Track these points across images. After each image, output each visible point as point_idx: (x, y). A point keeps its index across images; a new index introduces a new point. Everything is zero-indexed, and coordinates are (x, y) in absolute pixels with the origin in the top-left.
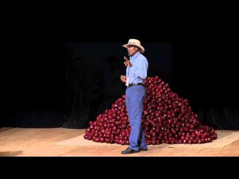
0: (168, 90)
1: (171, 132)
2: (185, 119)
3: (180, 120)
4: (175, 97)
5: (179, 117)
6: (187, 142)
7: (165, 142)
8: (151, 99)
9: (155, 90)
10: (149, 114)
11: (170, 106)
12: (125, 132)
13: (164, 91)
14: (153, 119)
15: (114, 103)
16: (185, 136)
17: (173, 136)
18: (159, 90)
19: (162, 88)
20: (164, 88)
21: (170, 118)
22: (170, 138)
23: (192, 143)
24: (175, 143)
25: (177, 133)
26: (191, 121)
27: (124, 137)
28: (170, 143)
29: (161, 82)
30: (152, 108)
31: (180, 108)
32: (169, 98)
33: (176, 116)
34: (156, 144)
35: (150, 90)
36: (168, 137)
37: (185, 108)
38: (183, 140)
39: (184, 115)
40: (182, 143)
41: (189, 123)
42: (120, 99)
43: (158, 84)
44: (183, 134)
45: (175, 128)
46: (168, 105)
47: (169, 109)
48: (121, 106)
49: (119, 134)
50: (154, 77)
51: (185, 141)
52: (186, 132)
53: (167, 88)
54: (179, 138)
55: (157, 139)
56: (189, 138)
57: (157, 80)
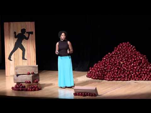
0: (135, 50)
1: (136, 74)
2: (144, 66)
3: (141, 67)
4: (139, 54)
5: (141, 65)
6: (145, 80)
7: (132, 80)
8: (125, 55)
9: (127, 50)
10: (123, 63)
11: (136, 59)
12: (110, 73)
13: (132, 50)
14: (125, 67)
15: (103, 57)
16: (144, 76)
17: (137, 76)
18: (129, 50)
19: (131, 49)
20: (132, 49)
21: (135, 66)
22: (136, 77)
23: (148, 80)
24: (138, 80)
25: (140, 74)
26: (148, 68)
27: (109, 76)
28: (135, 80)
29: (130, 46)
30: (125, 60)
31: (141, 60)
32: (135, 55)
33: (139, 65)
34: (127, 80)
35: (124, 50)
36: (134, 77)
37: (144, 60)
38: (143, 78)
39: (144, 64)
40: (143, 80)
41: (146, 68)
42: (107, 55)
43: (129, 46)
44: (143, 75)
45: (138, 71)
46: (134, 59)
47: (135, 61)
48: (107, 59)
49: (107, 74)
50: (127, 42)
51: (144, 79)
52: (145, 74)
53: (134, 49)
54: (141, 77)
55: (128, 78)
56: (146, 77)
57: (128, 44)
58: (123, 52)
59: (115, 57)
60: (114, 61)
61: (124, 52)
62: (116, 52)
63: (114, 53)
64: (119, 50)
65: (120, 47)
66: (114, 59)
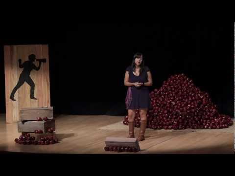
0: (192, 84)
1: (194, 119)
2: (206, 109)
3: (201, 110)
4: (198, 91)
5: (201, 107)
6: (208, 128)
7: (189, 128)
8: (178, 92)
9: (181, 85)
10: (176, 104)
11: (193, 98)
12: (157, 119)
13: (188, 85)
14: (179, 109)
16: (206, 122)
17: (196, 122)
18: (185, 85)
19: (187, 83)
20: (189, 84)
21: (193, 108)
22: (194, 124)
23: (212, 128)
24: (198, 128)
25: (200, 120)
26: (211, 110)
27: (156, 123)
28: (193, 128)
29: (186, 79)
30: (179, 100)
31: (202, 99)
32: (193, 92)
33: (198, 106)
34: (182, 129)
35: (177, 84)
36: (192, 123)
37: (206, 100)
38: (204, 126)
39: (205, 106)
40: (204, 128)
41: (209, 112)
42: (152, 93)
43: (184, 80)
44: (205, 121)
45: (197, 116)
46: (192, 97)
47: (192, 101)
48: (153, 97)
49: (152, 120)
50: (181, 74)
51: (206, 127)
52: (207, 119)
53: (191, 83)
54: (201, 124)
55: (182, 125)
56: (209, 124)
57: (183, 77)
58: (175, 88)
59: (164, 95)
60: (163, 101)
61: (177, 88)
62: (165, 88)
63: (163, 89)
64: (169, 85)
65: (171, 80)
66: (163, 98)
